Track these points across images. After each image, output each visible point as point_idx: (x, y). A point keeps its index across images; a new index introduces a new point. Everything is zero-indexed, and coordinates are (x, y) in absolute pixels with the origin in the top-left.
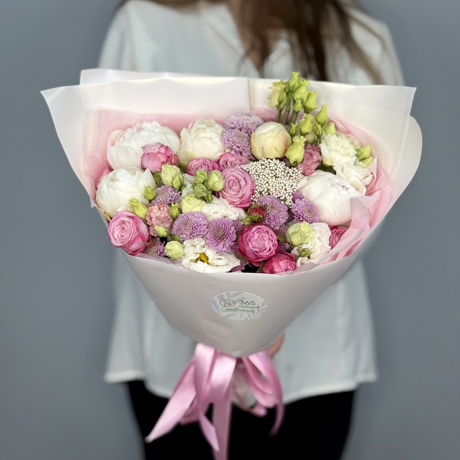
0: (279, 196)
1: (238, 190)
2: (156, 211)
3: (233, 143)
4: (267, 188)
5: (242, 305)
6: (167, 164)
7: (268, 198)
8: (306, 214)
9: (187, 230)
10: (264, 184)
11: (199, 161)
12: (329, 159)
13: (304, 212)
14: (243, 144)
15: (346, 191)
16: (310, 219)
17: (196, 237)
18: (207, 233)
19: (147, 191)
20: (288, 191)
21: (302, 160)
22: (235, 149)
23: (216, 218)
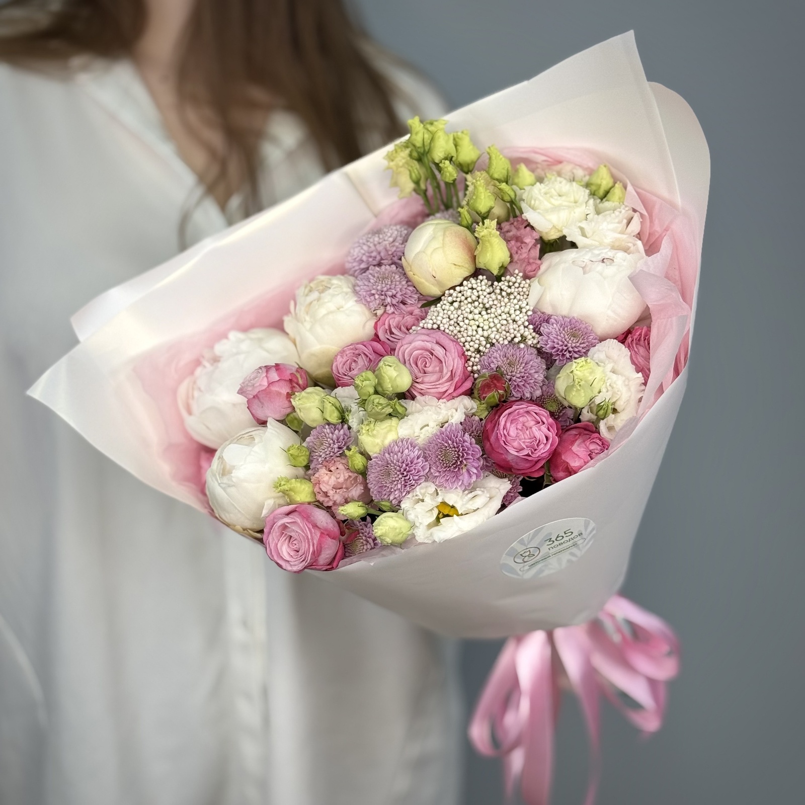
0: (509, 339)
1: (438, 369)
2: (326, 478)
3: (382, 295)
4: (483, 336)
5: (552, 546)
6: (296, 393)
7: (495, 354)
8: (570, 342)
9: (395, 483)
10: (475, 333)
11: (345, 355)
12: (551, 229)
13: (566, 340)
14: (399, 287)
15: (611, 264)
16: (582, 345)
17: (416, 484)
18: (430, 468)
19: (291, 455)
20: (520, 323)
21: (510, 259)
22: (390, 303)
23: (430, 436)
